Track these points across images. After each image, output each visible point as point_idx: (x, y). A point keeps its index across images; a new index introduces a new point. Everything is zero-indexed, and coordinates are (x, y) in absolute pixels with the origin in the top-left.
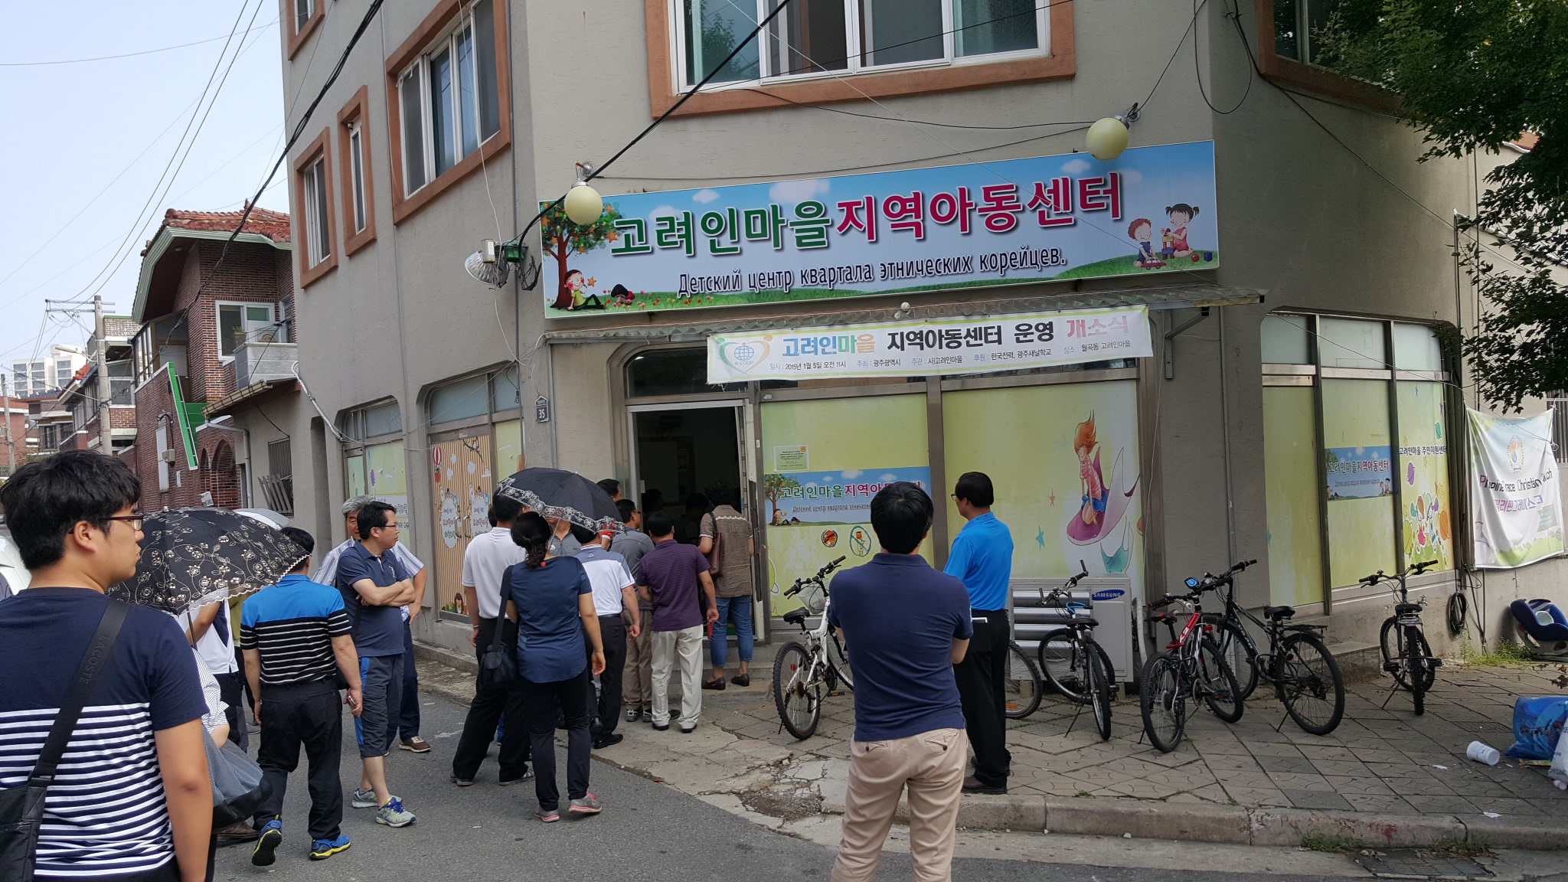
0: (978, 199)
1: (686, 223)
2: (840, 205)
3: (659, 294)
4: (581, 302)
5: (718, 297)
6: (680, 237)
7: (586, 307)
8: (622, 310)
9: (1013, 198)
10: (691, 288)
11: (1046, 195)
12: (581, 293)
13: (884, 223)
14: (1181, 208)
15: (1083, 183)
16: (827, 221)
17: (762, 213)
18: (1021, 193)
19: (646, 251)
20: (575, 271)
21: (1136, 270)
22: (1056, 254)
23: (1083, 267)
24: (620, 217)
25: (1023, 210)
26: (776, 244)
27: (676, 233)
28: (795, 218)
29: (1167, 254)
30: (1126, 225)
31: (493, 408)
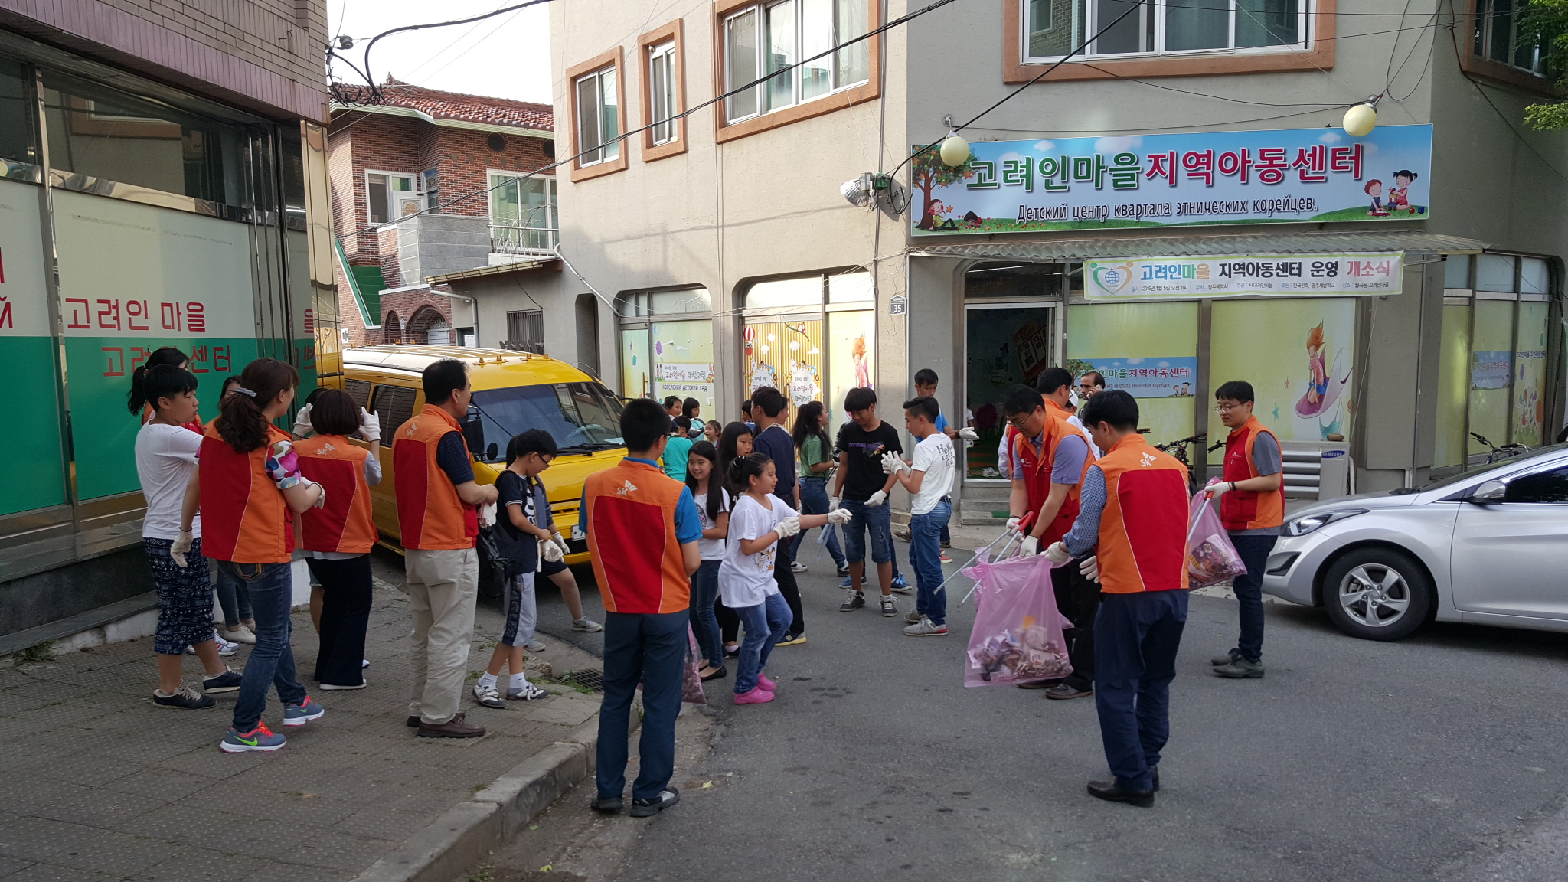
0: (1255, 157)
1: (1027, 166)
2: (1149, 157)
3: (1002, 220)
4: (940, 224)
5: (1049, 224)
6: (1021, 176)
7: (943, 228)
8: (972, 232)
9: (1281, 158)
10: (1027, 215)
11: (1306, 158)
12: (941, 218)
13: (1182, 172)
14: (1405, 173)
15: (1334, 151)
16: (1139, 168)
17: (1088, 160)
18: (1287, 156)
19: (994, 186)
20: (937, 201)
21: (1369, 218)
22: (1310, 201)
23: (1329, 213)
24: (976, 160)
25: (1289, 169)
26: (1097, 185)
27: (1019, 174)
28: (1113, 165)
29: (1391, 207)
30: (1364, 183)
31: (827, 301)
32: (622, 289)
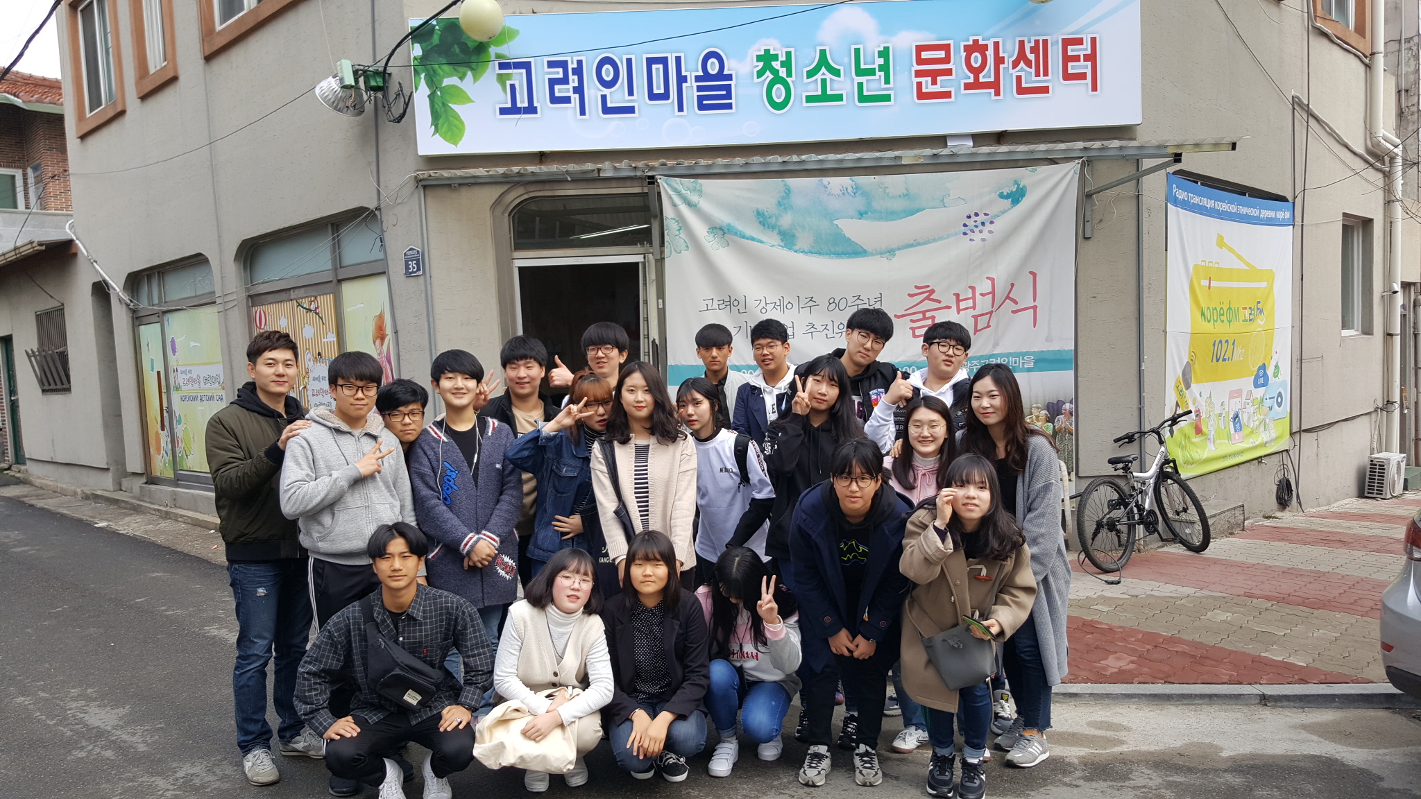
31: (338, 264)
32: (129, 271)
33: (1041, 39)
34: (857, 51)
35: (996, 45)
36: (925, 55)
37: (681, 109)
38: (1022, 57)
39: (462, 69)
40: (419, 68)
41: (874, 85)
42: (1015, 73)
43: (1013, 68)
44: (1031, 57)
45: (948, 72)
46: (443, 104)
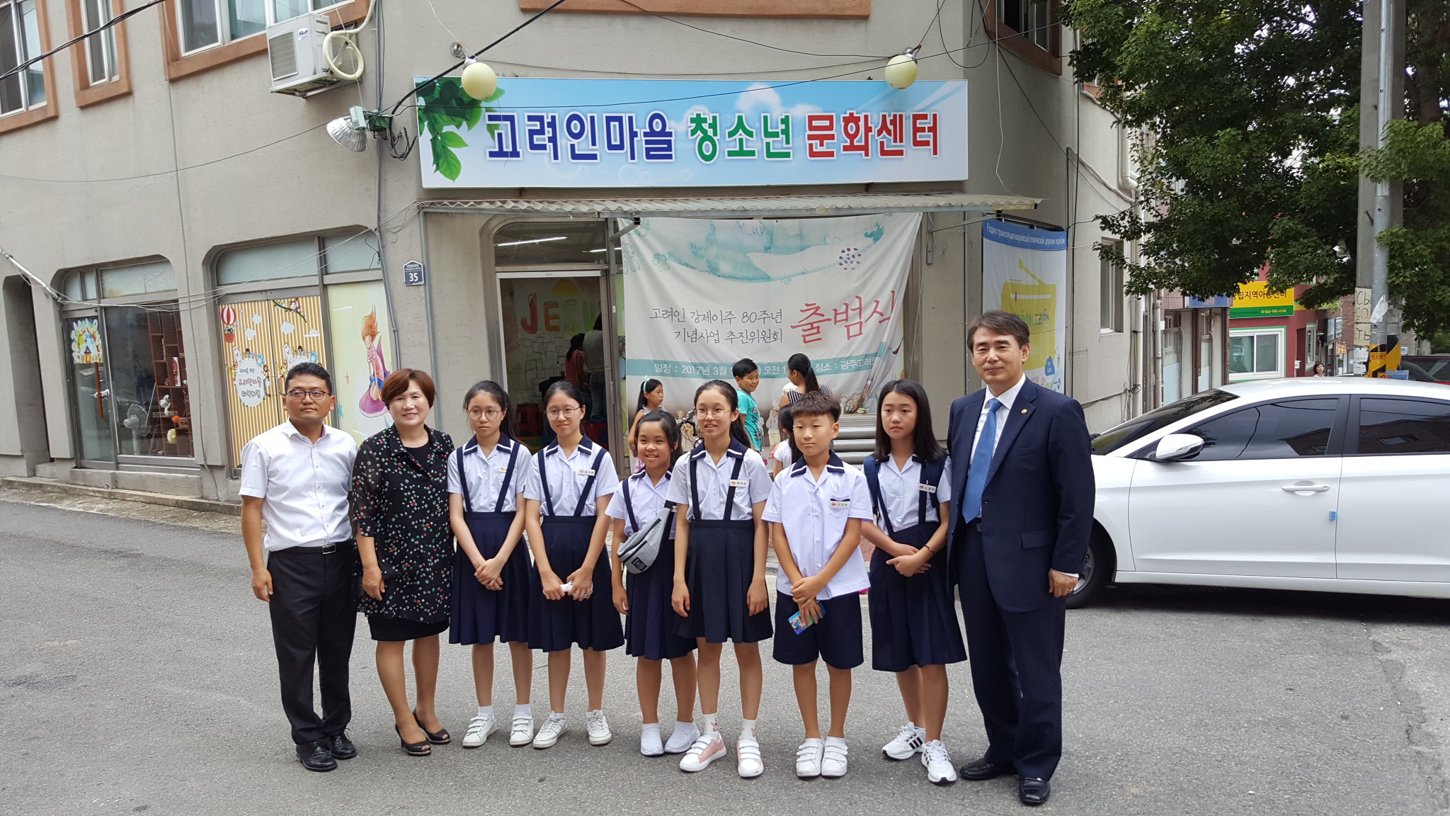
31: (324, 271)
32: (59, 268)
33: (898, 114)
34: (765, 118)
35: (866, 117)
36: (815, 123)
37: (633, 157)
38: (884, 127)
39: (458, 119)
40: (423, 117)
41: (778, 145)
42: (879, 139)
43: (879, 135)
44: (891, 127)
45: (832, 137)
46: (443, 147)
